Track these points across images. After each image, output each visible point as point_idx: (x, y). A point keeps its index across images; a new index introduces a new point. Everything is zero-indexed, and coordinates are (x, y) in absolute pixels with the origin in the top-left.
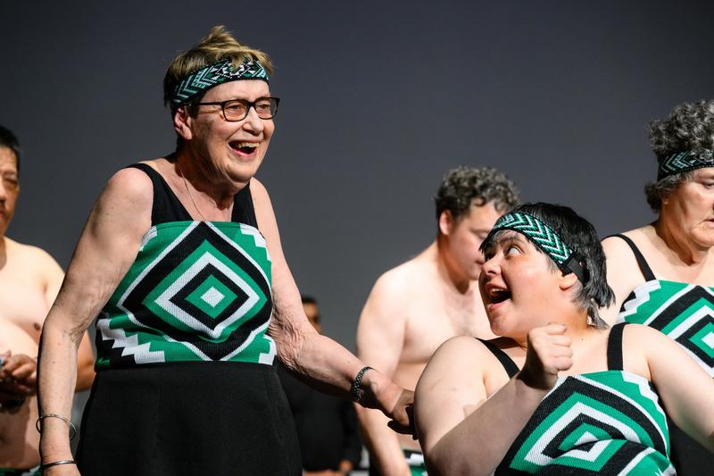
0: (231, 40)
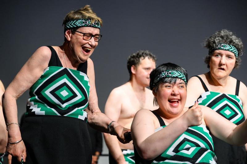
0: (91, 11)
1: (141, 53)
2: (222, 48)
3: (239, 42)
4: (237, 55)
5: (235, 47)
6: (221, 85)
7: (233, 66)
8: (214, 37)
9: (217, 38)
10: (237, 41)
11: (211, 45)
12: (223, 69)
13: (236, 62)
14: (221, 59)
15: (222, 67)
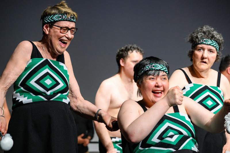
1: (129, 47)
2: (204, 42)
3: (220, 37)
4: (218, 49)
5: (216, 42)
6: (203, 77)
7: (215, 60)
8: (197, 32)
9: (200, 34)
10: (218, 36)
11: (194, 40)
12: (205, 62)
13: (217, 56)
14: (204, 53)
15: (204, 60)
